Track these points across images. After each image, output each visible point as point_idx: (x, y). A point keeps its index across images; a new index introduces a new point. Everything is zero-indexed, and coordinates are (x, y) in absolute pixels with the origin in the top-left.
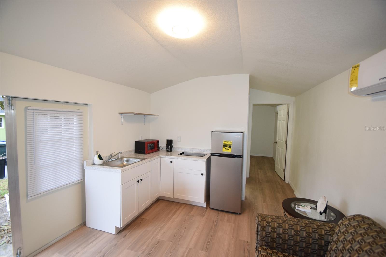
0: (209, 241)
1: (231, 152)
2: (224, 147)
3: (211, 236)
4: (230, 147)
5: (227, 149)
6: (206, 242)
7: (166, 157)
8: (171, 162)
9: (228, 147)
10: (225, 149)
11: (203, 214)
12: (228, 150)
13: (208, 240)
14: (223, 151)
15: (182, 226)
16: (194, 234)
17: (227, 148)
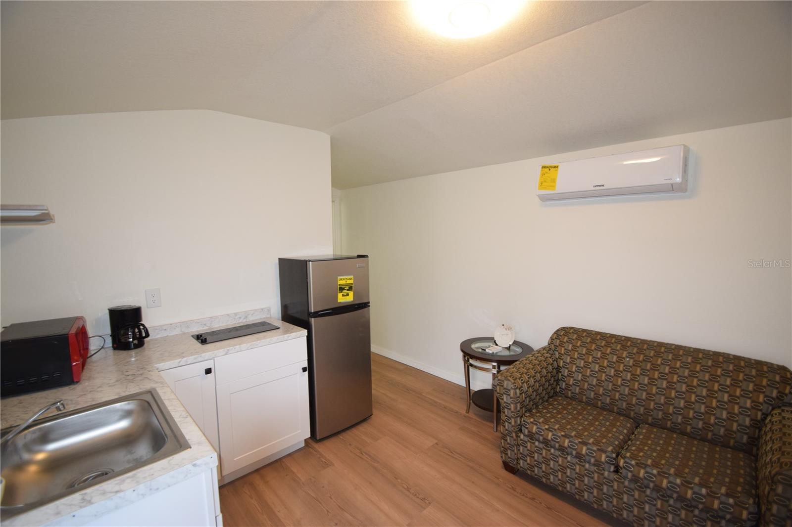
0: (406, 487)
1: (352, 300)
2: (339, 293)
3: (396, 478)
4: (350, 289)
5: (345, 296)
6: (408, 493)
7: (180, 364)
8: (208, 371)
9: (348, 290)
10: (343, 295)
11: (322, 461)
12: (347, 297)
13: (403, 487)
14: (339, 301)
15: (328, 511)
16: (372, 501)
17: (345, 292)
